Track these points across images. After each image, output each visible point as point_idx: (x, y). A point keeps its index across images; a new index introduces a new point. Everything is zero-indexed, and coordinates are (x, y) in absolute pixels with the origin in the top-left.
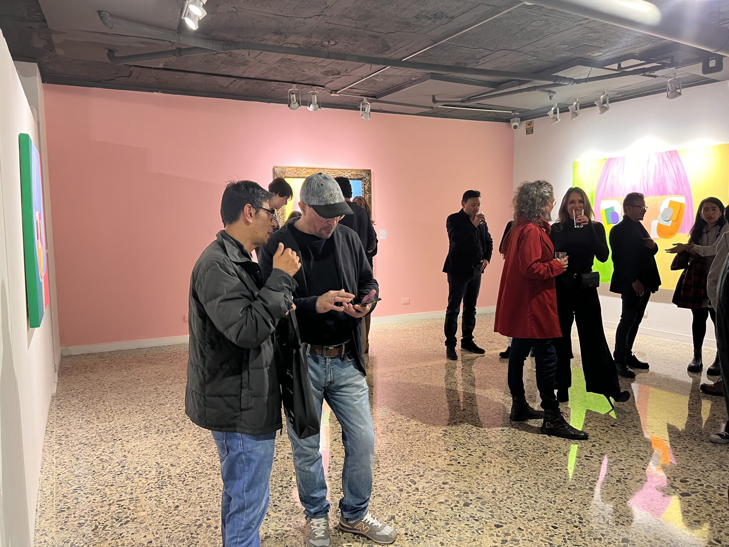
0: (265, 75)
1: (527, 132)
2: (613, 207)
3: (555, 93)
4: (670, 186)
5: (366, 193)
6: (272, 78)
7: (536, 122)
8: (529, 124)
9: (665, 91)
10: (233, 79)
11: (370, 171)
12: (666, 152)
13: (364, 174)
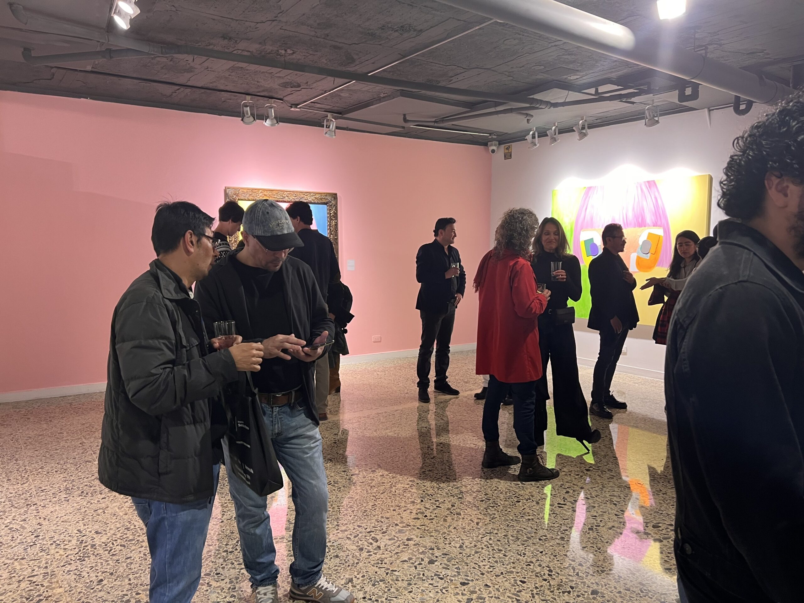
0: (215, 84)
1: (505, 157)
2: (592, 239)
3: (532, 116)
4: (649, 218)
5: (331, 219)
6: (222, 88)
7: (515, 147)
8: (507, 149)
9: (643, 118)
10: (178, 87)
11: (336, 194)
12: (645, 182)
13: (329, 198)
